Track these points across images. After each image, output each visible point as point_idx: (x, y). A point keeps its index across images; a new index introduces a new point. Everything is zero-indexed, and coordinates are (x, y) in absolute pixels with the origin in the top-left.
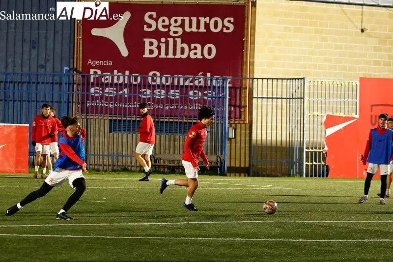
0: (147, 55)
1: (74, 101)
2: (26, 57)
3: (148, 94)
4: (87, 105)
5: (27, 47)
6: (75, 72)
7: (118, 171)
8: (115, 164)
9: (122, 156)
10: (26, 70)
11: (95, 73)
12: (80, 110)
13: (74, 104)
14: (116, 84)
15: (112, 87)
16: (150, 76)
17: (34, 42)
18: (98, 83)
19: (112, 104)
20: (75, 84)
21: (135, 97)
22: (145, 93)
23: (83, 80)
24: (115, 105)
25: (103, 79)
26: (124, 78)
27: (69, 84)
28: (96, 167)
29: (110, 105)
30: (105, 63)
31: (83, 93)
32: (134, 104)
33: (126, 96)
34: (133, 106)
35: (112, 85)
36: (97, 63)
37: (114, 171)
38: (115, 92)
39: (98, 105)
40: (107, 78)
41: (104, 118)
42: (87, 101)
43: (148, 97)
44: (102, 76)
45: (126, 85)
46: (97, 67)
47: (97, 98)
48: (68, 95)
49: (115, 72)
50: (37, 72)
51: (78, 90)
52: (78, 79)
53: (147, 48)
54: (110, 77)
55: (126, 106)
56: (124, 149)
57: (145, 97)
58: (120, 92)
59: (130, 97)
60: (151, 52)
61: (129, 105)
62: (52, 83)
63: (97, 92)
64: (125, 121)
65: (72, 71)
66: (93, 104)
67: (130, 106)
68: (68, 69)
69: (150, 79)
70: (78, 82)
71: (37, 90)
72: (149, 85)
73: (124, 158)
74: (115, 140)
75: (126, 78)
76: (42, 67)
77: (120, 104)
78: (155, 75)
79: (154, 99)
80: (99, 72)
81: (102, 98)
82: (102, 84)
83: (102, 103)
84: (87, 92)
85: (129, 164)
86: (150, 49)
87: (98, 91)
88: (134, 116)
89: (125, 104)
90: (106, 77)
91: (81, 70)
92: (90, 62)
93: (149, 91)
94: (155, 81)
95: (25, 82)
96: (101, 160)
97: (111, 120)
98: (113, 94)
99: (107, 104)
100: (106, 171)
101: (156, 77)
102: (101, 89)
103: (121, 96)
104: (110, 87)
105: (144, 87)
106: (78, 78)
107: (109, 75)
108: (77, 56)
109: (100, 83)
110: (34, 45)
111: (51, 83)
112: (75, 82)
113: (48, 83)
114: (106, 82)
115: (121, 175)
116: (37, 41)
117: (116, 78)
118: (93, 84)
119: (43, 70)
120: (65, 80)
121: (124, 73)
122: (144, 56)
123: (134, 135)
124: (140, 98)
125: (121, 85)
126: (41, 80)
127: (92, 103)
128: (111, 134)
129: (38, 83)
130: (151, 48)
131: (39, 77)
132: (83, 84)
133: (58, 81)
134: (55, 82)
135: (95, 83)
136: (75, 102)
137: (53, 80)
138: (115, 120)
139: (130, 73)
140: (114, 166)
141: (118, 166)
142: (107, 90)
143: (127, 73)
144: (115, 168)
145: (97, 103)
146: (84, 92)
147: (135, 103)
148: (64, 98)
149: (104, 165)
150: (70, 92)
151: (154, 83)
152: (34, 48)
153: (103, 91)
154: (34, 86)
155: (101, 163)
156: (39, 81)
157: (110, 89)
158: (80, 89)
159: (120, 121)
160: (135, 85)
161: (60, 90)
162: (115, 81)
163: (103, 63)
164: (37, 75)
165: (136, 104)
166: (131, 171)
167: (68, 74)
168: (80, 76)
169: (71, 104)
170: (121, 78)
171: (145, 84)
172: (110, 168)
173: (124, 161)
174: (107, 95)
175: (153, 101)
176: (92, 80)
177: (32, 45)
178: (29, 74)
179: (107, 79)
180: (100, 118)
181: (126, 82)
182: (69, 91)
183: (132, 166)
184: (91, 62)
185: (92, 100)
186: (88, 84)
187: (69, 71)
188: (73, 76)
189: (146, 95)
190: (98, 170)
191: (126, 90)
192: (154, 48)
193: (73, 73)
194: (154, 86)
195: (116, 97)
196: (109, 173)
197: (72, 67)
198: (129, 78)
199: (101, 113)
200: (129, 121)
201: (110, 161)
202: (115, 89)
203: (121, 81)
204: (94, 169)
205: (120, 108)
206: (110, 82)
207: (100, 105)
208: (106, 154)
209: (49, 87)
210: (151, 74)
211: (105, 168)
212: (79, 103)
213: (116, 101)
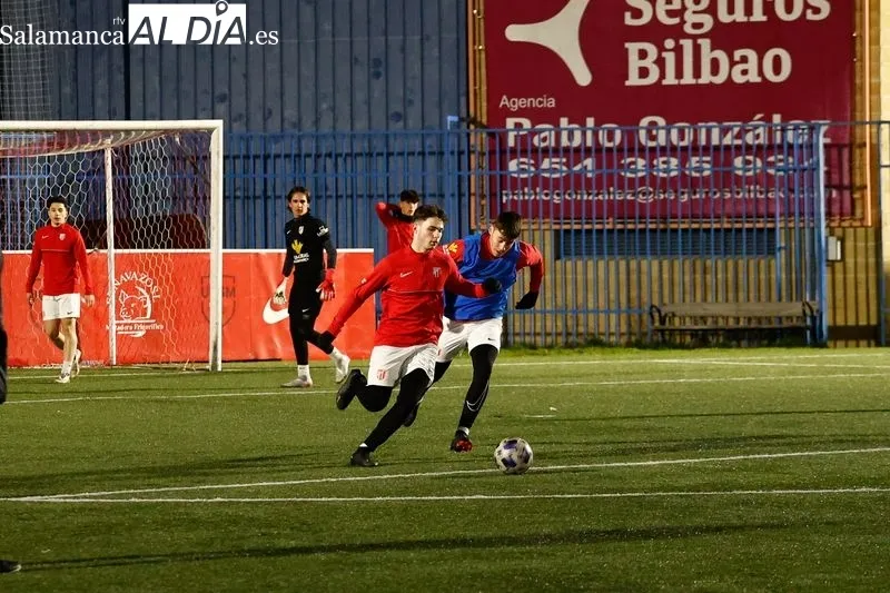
0: (634, 80)
1: (473, 190)
2: (360, 96)
3: (640, 167)
4: (501, 198)
5: (361, 76)
6: (472, 127)
7: (578, 345)
8: (570, 330)
9: (587, 311)
10: (361, 125)
11: (518, 126)
12: (487, 212)
13: (473, 199)
14: (567, 150)
15: (558, 157)
16: (642, 128)
17: (377, 62)
18: (525, 148)
19: (558, 195)
20: (474, 152)
21: (610, 177)
22: (633, 167)
23: (492, 145)
24: (567, 197)
25: (536, 140)
26: (584, 134)
27: (460, 153)
28: (528, 339)
29: (555, 197)
30: (540, 103)
31: (493, 173)
32: (609, 193)
33: (590, 175)
34: (607, 197)
35: (556, 152)
36: (521, 103)
37: (569, 346)
38: (564, 168)
39: (526, 198)
40: (545, 136)
41: (543, 227)
42: (501, 190)
43: (640, 174)
44: (533, 133)
45: (588, 151)
46: (521, 113)
47: (524, 181)
48: (459, 177)
49: (564, 122)
50: (387, 128)
51: (480, 167)
52: (479, 143)
53: (634, 63)
54: (553, 133)
55: (591, 198)
56: (590, 296)
57: (633, 176)
58: (575, 165)
59: (599, 178)
60: (644, 72)
61: (597, 195)
62: (422, 154)
63: (523, 169)
64: (589, 232)
65: (464, 125)
66: (515, 198)
67: (600, 197)
68: (455, 119)
69: (643, 133)
70: (479, 149)
71: (388, 171)
72: (642, 149)
73: (591, 316)
74: (569, 277)
75: (589, 134)
76: (398, 117)
77: (576, 194)
78: (653, 124)
79: (653, 178)
80: (526, 123)
81: (535, 181)
82: (535, 150)
83: (536, 194)
84: (501, 169)
85: (602, 330)
86: (642, 66)
87: (526, 167)
88: (611, 220)
89: (589, 194)
90: (543, 135)
91: (484, 120)
92: (504, 101)
93: (641, 163)
94: (653, 138)
95: (361, 154)
96: (539, 324)
97: (557, 232)
98: (561, 172)
99: (547, 195)
100: (550, 347)
101: (656, 129)
102: (532, 162)
103: (578, 176)
104: (554, 157)
105: (631, 152)
106: (479, 139)
107: (550, 130)
108: (475, 90)
109: (529, 148)
110: (378, 68)
111: (419, 153)
112: (472, 149)
113: (413, 154)
114: (543, 145)
115: (585, 355)
116: (383, 59)
117: (564, 135)
118: (514, 151)
119: (401, 124)
120: (451, 143)
121: (583, 124)
122: (627, 83)
123: (612, 263)
124: (621, 179)
125: (577, 150)
126: (396, 146)
127: (514, 194)
128: (558, 262)
129: (389, 154)
130: (644, 63)
131: (391, 141)
132: (492, 152)
133: (435, 149)
134: (427, 150)
135: (519, 148)
136: (474, 194)
137: (423, 147)
138: (567, 232)
139: (598, 124)
140: (568, 334)
141: (579, 334)
142: (546, 164)
143: (590, 122)
144: (571, 339)
145: (524, 194)
146: (495, 169)
147: (611, 189)
148: (450, 187)
149: (547, 334)
150: (461, 173)
151: (652, 144)
152: (378, 75)
153: (537, 165)
154: (381, 161)
155: (538, 330)
156: (391, 150)
157: (554, 160)
158: (485, 164)
159: (578, 232)
160: (609, 150)
161: (440, 167)
162: (565, 142)
163: (535, 103)
164: (387, 137)
165: (614, 193)
166: (610, 345)
167: (457, 130)
168: (484, 135)
169: (465, 200)
170: (578, 135)
171: (631, 147)
172: (561, 340)
173: (591, 324)
174: (546, 175)
175: (653, 184)
176: (511, 142)
177: (372, 70)
178: (370, 135)
179: (544, 139)
180: (533, 227)
181: (589, 143)
182: (459, 169)
183: (611, 334)
184: (507, 103)
185: (514, 187)
186: (503, 152)
187: (457, 125)
188: (468, 135)
189: (635, 171)
190: (533, 347)
191: (589, 162)
192: (649, 63)
193: (468, 127)
194: (653, 150)
195: (567, 178)
196: (560, 353)
197: (464, 115)
198: (595, 134)
199: (535, 216)
200: (600, 232)
201: (559, 324)
202: (564, 160)
203: (577, 142)
204: (524, 345)
205: (578, 203)
206: (553, 144)
207: (533, 197)
208: (548, 308)
209: (416, 161)
210: (645, 122)
211: (549, 340)
212: (483, 196)
213: (567, 187)
